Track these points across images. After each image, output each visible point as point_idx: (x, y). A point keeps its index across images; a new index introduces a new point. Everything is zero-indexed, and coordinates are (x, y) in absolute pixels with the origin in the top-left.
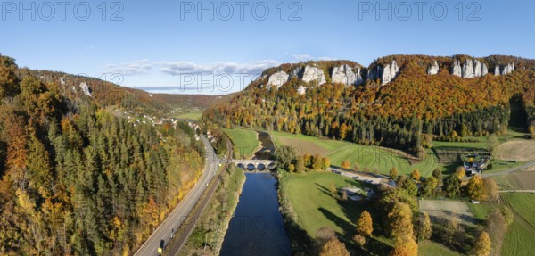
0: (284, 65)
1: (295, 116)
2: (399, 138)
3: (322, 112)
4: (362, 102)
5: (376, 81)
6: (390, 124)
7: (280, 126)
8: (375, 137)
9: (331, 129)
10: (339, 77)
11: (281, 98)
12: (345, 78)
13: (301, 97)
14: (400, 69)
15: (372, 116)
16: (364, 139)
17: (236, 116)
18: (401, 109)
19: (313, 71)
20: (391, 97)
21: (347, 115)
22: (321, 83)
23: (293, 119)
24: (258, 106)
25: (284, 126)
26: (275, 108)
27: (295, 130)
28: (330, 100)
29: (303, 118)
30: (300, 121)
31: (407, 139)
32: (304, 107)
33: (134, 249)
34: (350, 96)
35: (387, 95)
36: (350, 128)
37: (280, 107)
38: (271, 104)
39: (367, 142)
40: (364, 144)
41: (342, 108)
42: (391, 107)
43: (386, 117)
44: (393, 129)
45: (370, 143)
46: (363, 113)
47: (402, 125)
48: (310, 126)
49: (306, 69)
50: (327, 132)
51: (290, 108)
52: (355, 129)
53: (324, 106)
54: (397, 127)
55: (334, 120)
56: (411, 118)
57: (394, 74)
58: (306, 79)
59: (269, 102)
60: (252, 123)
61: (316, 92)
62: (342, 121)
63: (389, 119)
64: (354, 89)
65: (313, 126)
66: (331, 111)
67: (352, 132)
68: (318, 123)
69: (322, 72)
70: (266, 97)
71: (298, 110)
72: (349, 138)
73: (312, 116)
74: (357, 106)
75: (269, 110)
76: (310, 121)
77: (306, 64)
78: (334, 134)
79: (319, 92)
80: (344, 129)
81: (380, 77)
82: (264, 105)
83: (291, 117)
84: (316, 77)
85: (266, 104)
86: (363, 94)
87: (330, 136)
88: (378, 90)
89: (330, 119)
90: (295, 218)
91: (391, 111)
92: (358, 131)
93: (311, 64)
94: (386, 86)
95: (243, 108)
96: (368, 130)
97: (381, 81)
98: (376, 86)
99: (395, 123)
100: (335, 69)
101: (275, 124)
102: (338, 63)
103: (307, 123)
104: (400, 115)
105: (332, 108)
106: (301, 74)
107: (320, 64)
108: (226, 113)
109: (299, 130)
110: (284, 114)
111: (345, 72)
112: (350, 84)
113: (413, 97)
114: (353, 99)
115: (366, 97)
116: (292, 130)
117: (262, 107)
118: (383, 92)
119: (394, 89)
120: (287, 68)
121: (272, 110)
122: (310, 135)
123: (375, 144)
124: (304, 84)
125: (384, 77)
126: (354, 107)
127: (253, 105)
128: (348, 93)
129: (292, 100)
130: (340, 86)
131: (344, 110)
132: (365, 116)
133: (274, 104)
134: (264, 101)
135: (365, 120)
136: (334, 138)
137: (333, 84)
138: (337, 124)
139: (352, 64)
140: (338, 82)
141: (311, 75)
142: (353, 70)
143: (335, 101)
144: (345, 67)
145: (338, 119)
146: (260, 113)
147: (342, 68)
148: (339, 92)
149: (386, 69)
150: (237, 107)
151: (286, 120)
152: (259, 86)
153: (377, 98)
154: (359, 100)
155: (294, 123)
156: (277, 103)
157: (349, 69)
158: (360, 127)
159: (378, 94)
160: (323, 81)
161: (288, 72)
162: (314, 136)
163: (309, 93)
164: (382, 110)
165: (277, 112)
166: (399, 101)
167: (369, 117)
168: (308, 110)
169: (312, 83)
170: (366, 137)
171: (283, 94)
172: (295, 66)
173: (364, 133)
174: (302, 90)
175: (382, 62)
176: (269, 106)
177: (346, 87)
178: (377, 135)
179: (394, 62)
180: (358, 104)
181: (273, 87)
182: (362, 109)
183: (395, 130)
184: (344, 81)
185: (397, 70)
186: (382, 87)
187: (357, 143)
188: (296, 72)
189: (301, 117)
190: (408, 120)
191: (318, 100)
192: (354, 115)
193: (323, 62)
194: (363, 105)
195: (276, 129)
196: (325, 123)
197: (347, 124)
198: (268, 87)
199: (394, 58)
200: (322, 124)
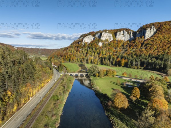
0: (91, 32)
1: (97, 56)
2: (155, 66)
3: (111, 54)
4: (133, 48)
5: (141, 37)
6: (150, 58)
7: (89, 61)
8: (140, 65)
9: (116, 62)
10: (120, 37)
11: (90, 48)
12: (124, 37)
13: (100, 48)
14: (157, 30)
15: (139, 54)
16: (134, 66)
17: (66, 57)
18: (157, 50)
19: (106, 35)
20: (151, 45)
21: (125, 55)
22: (110, 41)
23: (96, 58)
24: (78, 52)
25: (91, 61)
26: (87, 53)
27: (97, 63)
28: (115, 48)
29: (101, 57)
30: (100, 59)
31: (160, 65)
32: (101, 52)
33: (20, 107)
34: (126, 46)
35: (148, 44)
36: (126, 61)
37: (89, 52)
38: (85, 51)
39: (136, 67)
40: (134, 68)
41: (122, 52)
42: (150, 50)
43: (147, 54)
44: (152, 61)
45: (138, 68)
46: (134, 53)
47: (157, 58)
48: (105, 61)
49: (103, 34)
50: (114, 63)
51: (94, 53)
52: (129, 61)
53: (112, 51)
54: (154, 59)
55: (118, 57)
56: (163, 55)
57: (152, 33)
58: (103, 38)
59: (83, 50)
60: (75, 60)
61: (108, 45)
62: (122, 58)
63: (149, 56)
64: (128, 42)
65: (106, 61)
66: (116, 54)
67: (127, 63)
68: (109, 59)
69: (111, 35)
70: (82, 48)
71: (99, 54)
72: (126, 65)
73: (106, 56)
74: (130, 50)
75: (84, 54)
76: (105, 58)
77: (103, 31)
78: (118, 64)
79: (109, 45)
80: (123, 61)
81: (144, 35)
82: (81, 52)
83: (95, 57)
84: (108, 38)
85: (82, 51)
86: (134, 44)
87: (115, 65)
88: (143, 42)
89: (115, 57)
90: (101, 91)
91: (150, 52)
92: (131, 62)
93: (105, 31)
94: (147, 39)
95: (70, 53)
96: (136, 61)
97: (145, 38)
98: (142, 40)
99: (153, 57)
100: (118, 33)
101: (87, 60)
102: (120, 30)
103: (104, 59)
104: (156, 53)
105: (117, 52)
106: (100, 37)
107: (110, 31)
108: (61, 56)
109: (99, 63)
110: (91, 55)
111: (123, 34)
112: (126, 41)
113: (165, 44)
114: (128, 47)
115: (135, 46)
116: (96, 63)
117: (80, 53)
118: (146, 43)
119: (152, 41)
120: (93, 34)
121: (85, 54)
122: (105, 65)
123: (141, 69)
124: (102, 41)
125: (146, 35)
126: (129, 51)
127: (75, 52)
128: (125, 45)
129: (96, 49)
130: (121, 41)
131: (123, 53)
132: (135, 55)
133: (86, 51)
134: (81, 50)
135: (135, 57)
136: (118, 66)
137: (117, 41)
138: (119, 59)
139: (128, 30)
140: (120, 39)
141: (105, 36)
142: (128, 33)
143: (118, 49)
144: (123, 32)
145: (120, 57)
146: (79, 55)
147: (122, 32)
148: (120, 45)
149: (148, 31)
150: (67, 53)
151: (92, 58)
152: (78, 43)
153: (142, 46)
154: (132, 48)
155: (97, 59)
156: (87, 51)
157: (126, 32)
158: (132, 60)
159: (142, 44)
160: (112, 39)
161: (94, 36)
162: (107, 65)
163: (104, 46)
164: (145, 52)
165: (88, 55)
166: (156, 47)
167: (137, 56)
168: (104, 53)
169: (106, 40)
170: (136, 65)
171: (91, 46)
172: (97, 33)
173: (134, 63)
174: (100, 44)
175: (145, 27)
176: (84, 52)
177: (124, 41)
178: (142, 64)
179: (153, 26)
180: (131, 49)
181: (85, 43)
182: (133, 51)
183: (153, 61)
184: (123, 39)
185: (155, 31)
186: (145, 40)
187: (131, 68)
188: (97, 35)
189: (100, 57)
190: (161, 56)
191: (109, 49)
192: (129, 55)
193: (111, 30)
194: (134, 50)
195: (87, 63)
196: (113, 59)
197: (125, 59)
198: (83, 43)
199: (153, 24)
200: (111, 60)
